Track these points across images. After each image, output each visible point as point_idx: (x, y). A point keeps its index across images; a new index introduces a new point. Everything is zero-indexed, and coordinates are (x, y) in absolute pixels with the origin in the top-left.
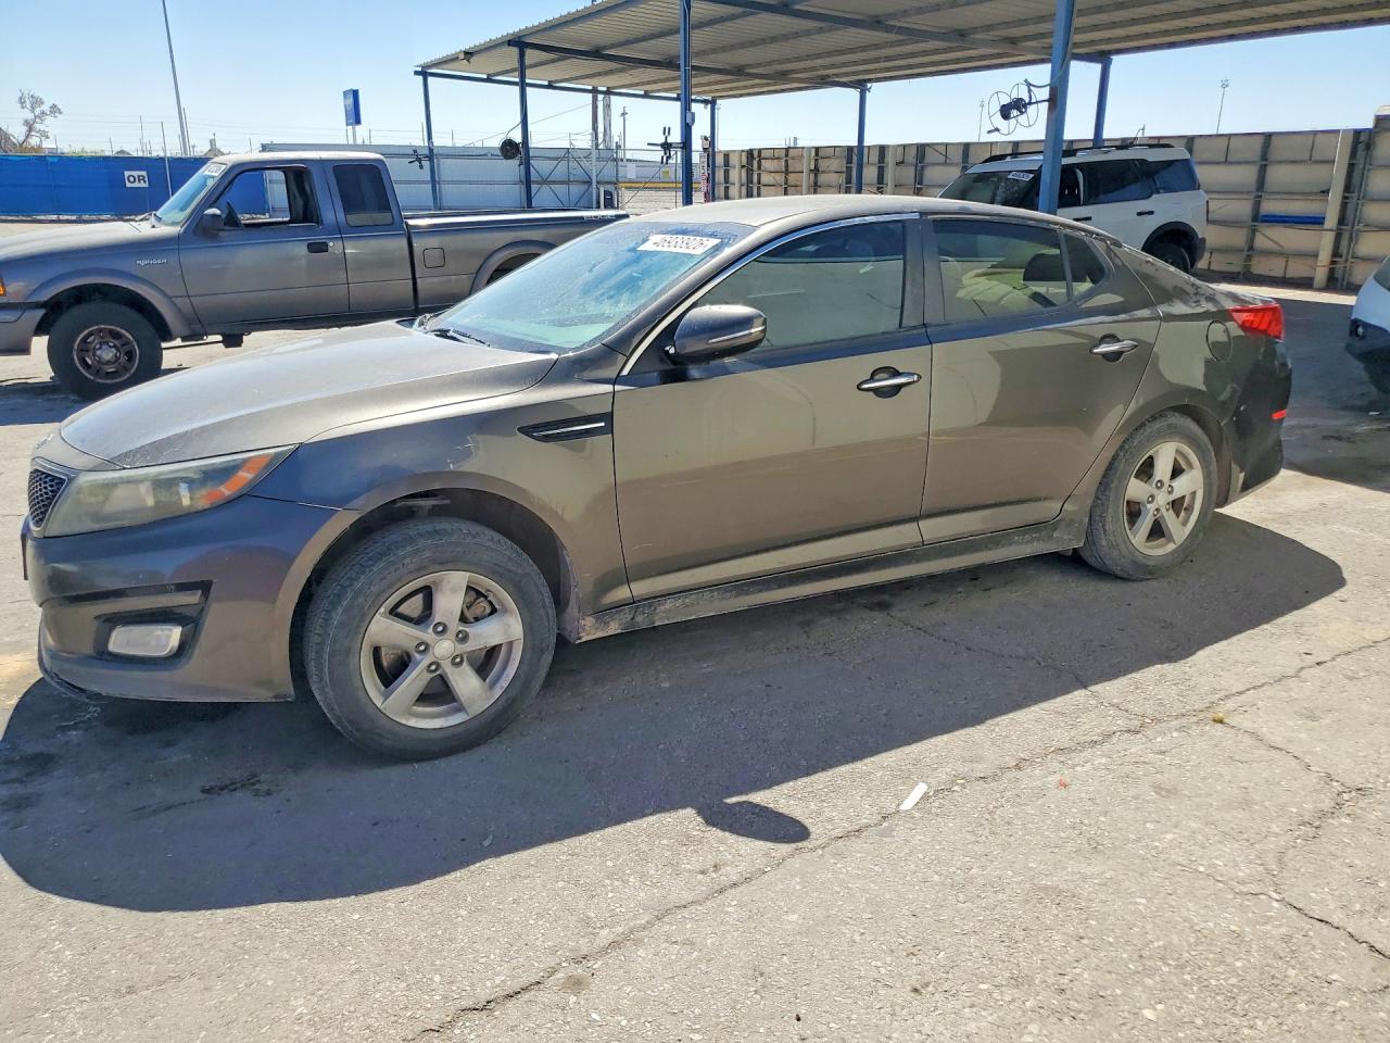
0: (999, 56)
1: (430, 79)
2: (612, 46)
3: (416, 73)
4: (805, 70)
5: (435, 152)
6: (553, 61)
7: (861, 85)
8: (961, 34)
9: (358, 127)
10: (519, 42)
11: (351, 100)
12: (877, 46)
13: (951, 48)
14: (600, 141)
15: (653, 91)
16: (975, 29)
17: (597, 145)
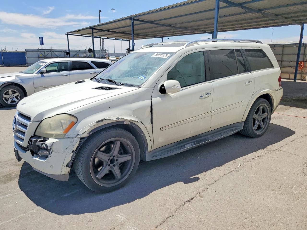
0: (192, 32)
1: (69, 35)
2: (112, 29)
3: (66, 34)
4: (151, 34)
5: (70, 51)
6: (98, 32)
7: (162, 38)
8: (186, 28)
9: (43, 45)
10: (92, 28)
11: (41, 39)
12: (168, 30)
13: (183, 30)
14: (102, 49)
15: (117, 38)
16: (189, 27)
17: (101, 49)
